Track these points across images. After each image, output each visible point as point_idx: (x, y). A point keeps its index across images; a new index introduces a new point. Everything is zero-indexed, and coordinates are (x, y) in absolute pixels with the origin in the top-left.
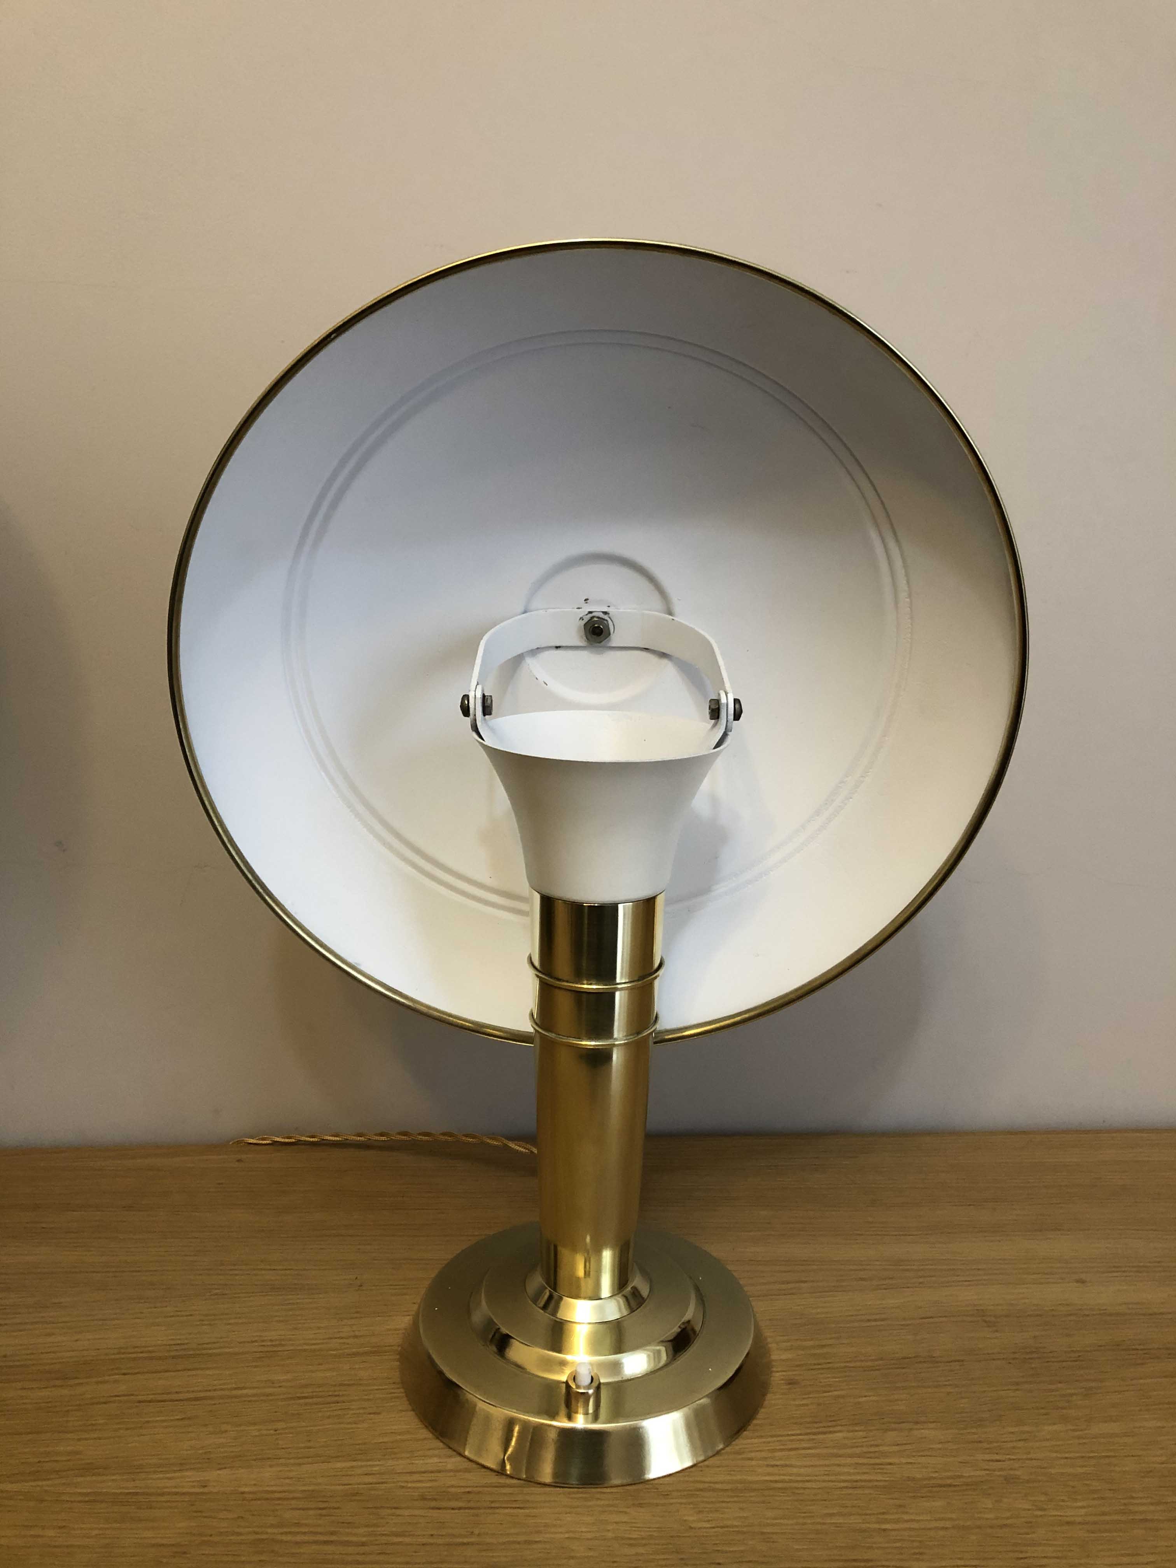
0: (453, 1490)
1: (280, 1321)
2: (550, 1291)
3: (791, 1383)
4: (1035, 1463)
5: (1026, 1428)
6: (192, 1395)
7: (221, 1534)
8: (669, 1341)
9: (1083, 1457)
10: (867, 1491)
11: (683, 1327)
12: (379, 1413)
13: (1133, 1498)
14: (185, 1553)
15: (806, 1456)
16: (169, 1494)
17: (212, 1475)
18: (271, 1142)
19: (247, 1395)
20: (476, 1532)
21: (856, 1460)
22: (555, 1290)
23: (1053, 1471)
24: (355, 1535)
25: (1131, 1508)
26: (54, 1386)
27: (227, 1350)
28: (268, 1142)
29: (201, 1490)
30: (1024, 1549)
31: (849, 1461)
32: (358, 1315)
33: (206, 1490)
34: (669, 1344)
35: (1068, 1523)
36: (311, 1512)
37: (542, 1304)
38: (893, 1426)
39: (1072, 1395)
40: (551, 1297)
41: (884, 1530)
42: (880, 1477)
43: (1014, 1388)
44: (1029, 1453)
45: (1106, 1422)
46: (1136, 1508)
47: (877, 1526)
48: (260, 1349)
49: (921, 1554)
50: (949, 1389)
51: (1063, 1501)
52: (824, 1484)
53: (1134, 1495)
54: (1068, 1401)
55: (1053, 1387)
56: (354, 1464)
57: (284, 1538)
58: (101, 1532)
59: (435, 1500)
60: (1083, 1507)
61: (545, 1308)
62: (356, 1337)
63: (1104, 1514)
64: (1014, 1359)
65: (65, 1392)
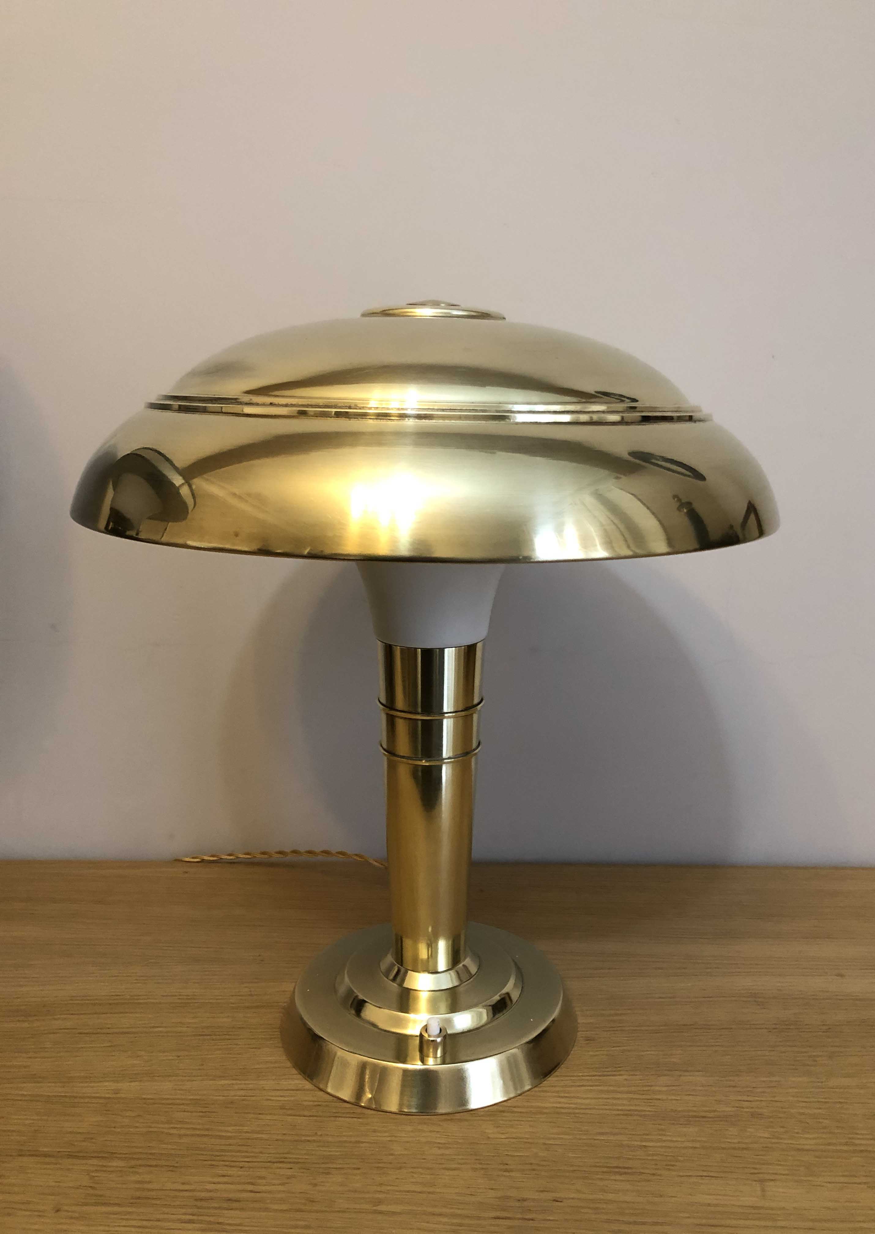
0: (305, 1103)
1: (194, 983)
2: (398, 967)
3: (588, 1039)
4: (779, 1104)
5: (774, 1079)
6: (121, 1030)
7: (122, 1127)
8: (490, 1006)
9: (818, 1102)
10: (635, 1118)
11: (503, 996)
12: (259, 1048)
13: (857, 1134)
14: (92, 1139)
15: (591, 1091)
16: (89, 1097)
17: (124, 1086)
18: (200, 860)
19: (161, 1032)
20: (319, 1133)
21: (631, 1096)
22: (402, 965)
23: (792, 1111)
24: (228, 1131)
25: (853, 1141)
26: (19, 1021)
27: (152, 1001)
28: (198, 860)
29: (114, 1096)
30: (758, 1166)
31: (625, 1096)
32: (256, 981)
33: (118, 1095)
34: (491, 1008)
35: (799, 1150)
36: (194, 1114)
37: (391, 977)
38: (666, 1072)
39: (818, 1056)
40: (399, 971)
41: (645, 1146)
42: (649, 1109)
43: (770, 1049)
44: (774, 1097)
45: (845, 1077)
46: (857, 1142)
47: (639, 1143)
48: (179, 1001)
49: (673, 1166)
50: (717, 1048)
51: (797, 1133)
52: (601, 1112)
53: (858, 1132)
54: (816, 1061)
55: (804, 1050)
56: (234, 1082)
57: (172, 1131)
58: (32, 1122)
59: (292, 1109)
60: (814, 1139)
61: (394, 980)
62: (251, 995)
63: (829, 1144)
64: (774, 1029)
65: (26, 1025)
